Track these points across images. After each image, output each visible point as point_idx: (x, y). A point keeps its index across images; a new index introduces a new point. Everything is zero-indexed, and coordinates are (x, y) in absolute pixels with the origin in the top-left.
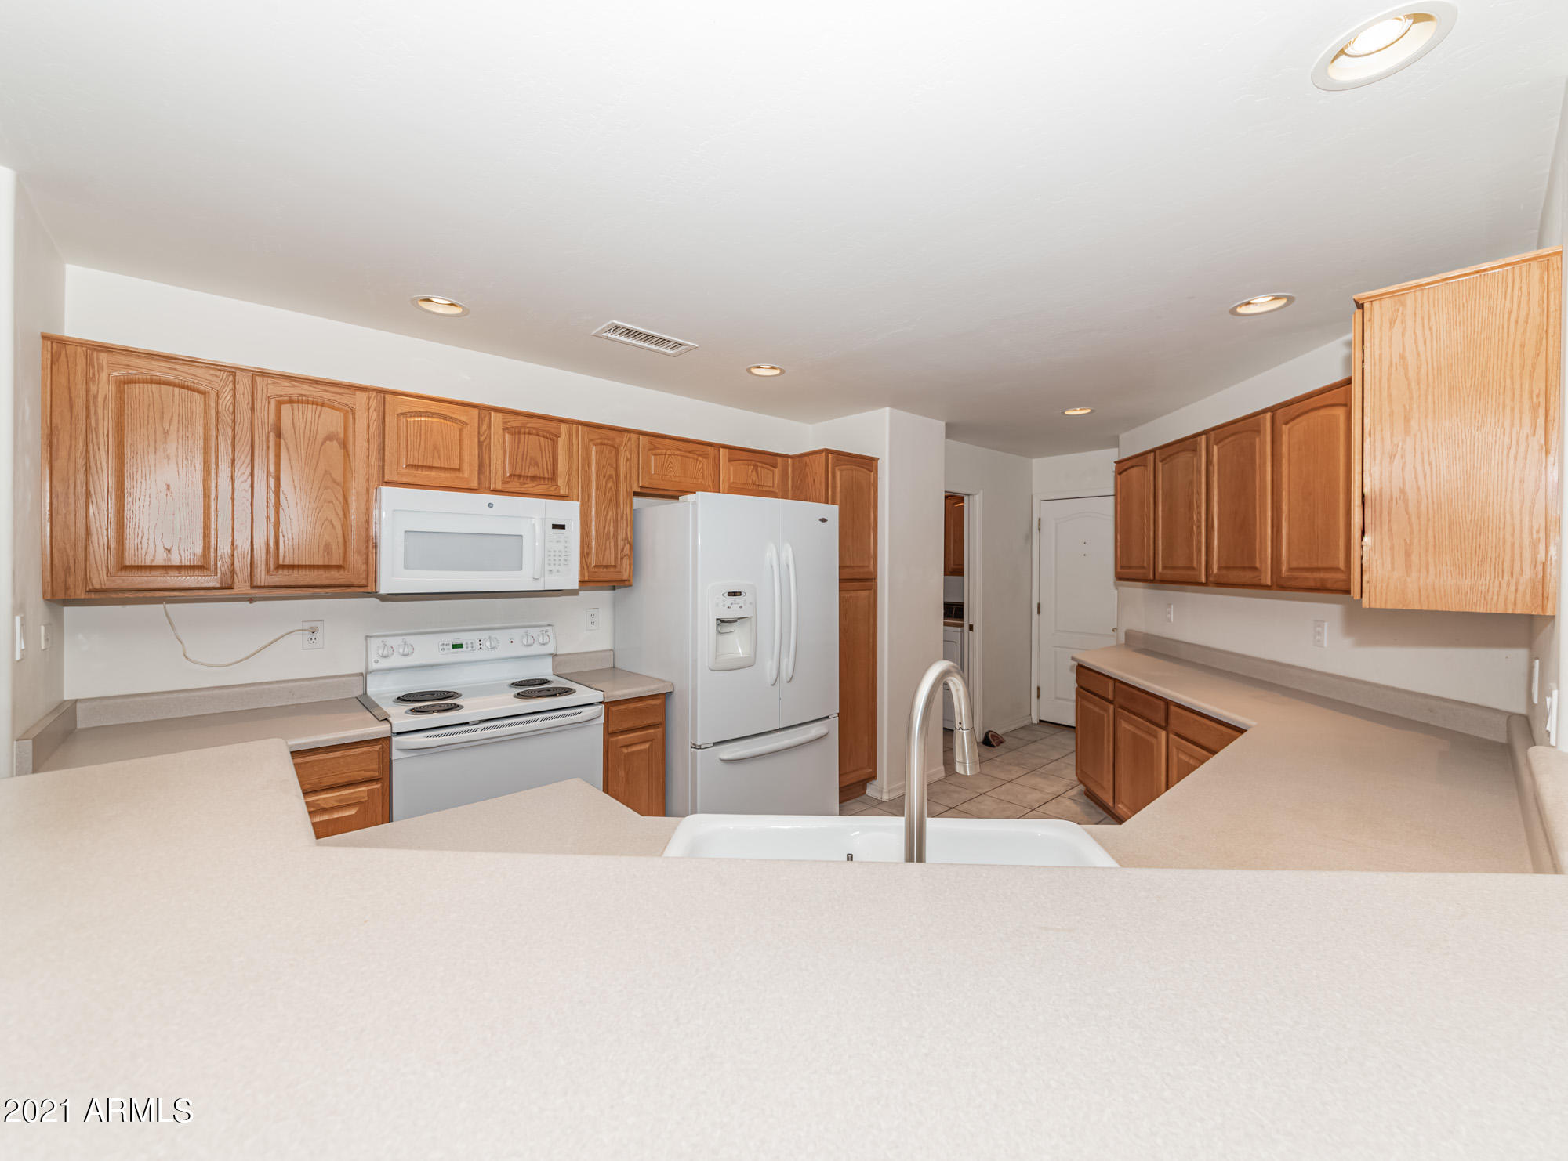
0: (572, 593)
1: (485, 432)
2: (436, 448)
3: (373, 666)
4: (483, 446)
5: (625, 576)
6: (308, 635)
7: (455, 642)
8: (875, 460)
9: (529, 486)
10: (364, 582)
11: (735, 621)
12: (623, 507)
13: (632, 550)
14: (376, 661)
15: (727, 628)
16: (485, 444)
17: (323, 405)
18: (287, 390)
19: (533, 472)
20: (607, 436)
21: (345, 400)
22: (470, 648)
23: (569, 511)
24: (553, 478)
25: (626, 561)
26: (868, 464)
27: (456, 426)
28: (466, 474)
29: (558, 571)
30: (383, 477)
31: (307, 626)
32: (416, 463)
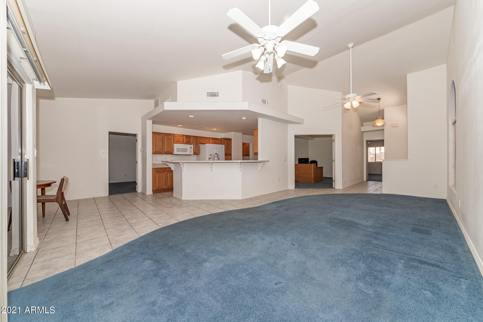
0: (192, 155)
2: (179, 140)
4: (183, 139)
5: (198, 153)
6: (166, 159)
8: (231, 139)
9: (188, 143)
11: (211, 158)
12: (198, 145)
13: (199, 149)
15: (210, 159)
17: (169, 136)
18: (166, 134)
19: (188, 142)
20: (196, 137)
21: (171, 135)
23: (192, 146)
24: (190, 142)
25: (198, 152)
26: (230, 140)
27: (180, 137)
28: (182, 142)
29: (191, 152)
30: (174, 143)
32: (177, 141)
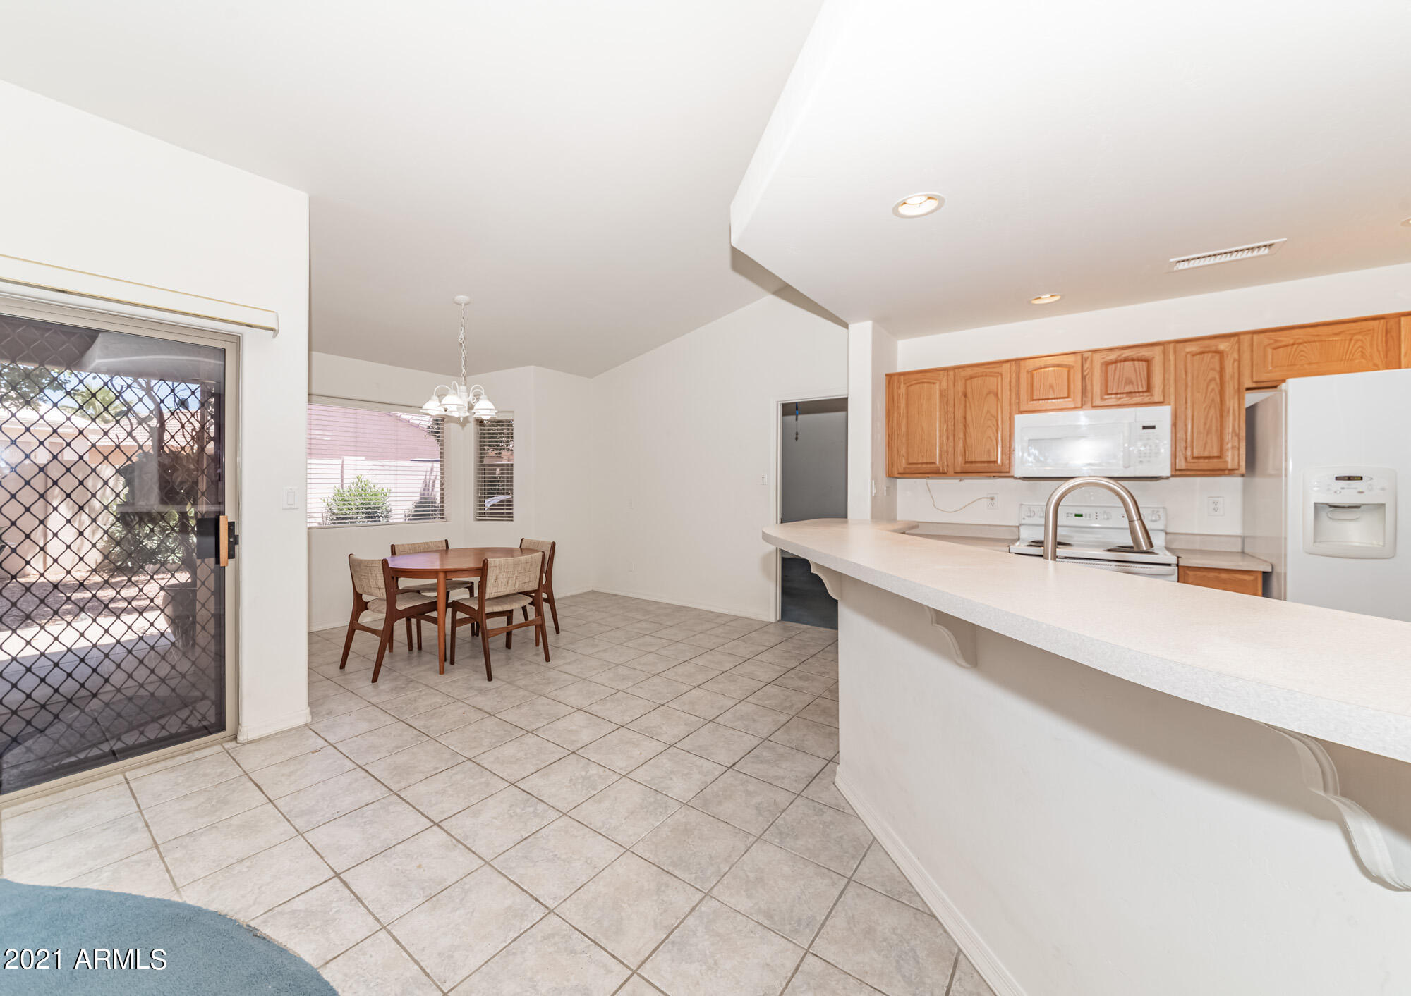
0: (1168, 478)
1: (1087, 369)
2: (1051, 386)
3: (1023, 522)
4: (1086, 378)
5: (1233, 465)
6: (989, 501)
7: (1077, 513)
9: (1125, 400)
10: (1008, 470)
11: (1356, 507)
13: (1244, 442)
14: (1024, 519)
15: (1345, 515)
16: (1088, 377)
17: (986, 376)
18: (969, 372)
19: (1127, 388)
20: (1208, 344)
21: (996, 370)
22: (1088, 518)
24: (1148, 390)
25: (1233, 452)
27: (1065, 370)
28: (1073, 399)
29: (1149, 462)
30: (1019, 408)
31: (989, 496)
32: (1038, 398)
